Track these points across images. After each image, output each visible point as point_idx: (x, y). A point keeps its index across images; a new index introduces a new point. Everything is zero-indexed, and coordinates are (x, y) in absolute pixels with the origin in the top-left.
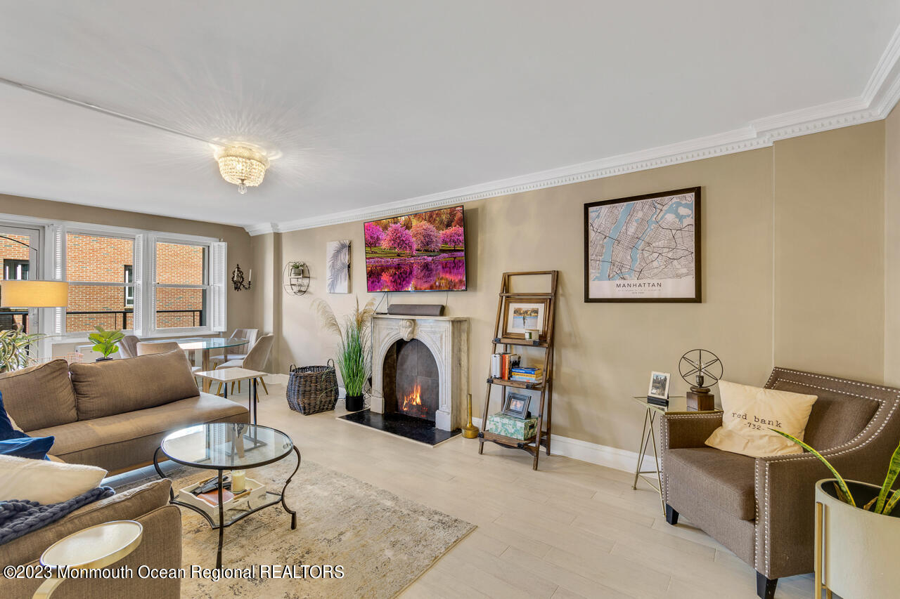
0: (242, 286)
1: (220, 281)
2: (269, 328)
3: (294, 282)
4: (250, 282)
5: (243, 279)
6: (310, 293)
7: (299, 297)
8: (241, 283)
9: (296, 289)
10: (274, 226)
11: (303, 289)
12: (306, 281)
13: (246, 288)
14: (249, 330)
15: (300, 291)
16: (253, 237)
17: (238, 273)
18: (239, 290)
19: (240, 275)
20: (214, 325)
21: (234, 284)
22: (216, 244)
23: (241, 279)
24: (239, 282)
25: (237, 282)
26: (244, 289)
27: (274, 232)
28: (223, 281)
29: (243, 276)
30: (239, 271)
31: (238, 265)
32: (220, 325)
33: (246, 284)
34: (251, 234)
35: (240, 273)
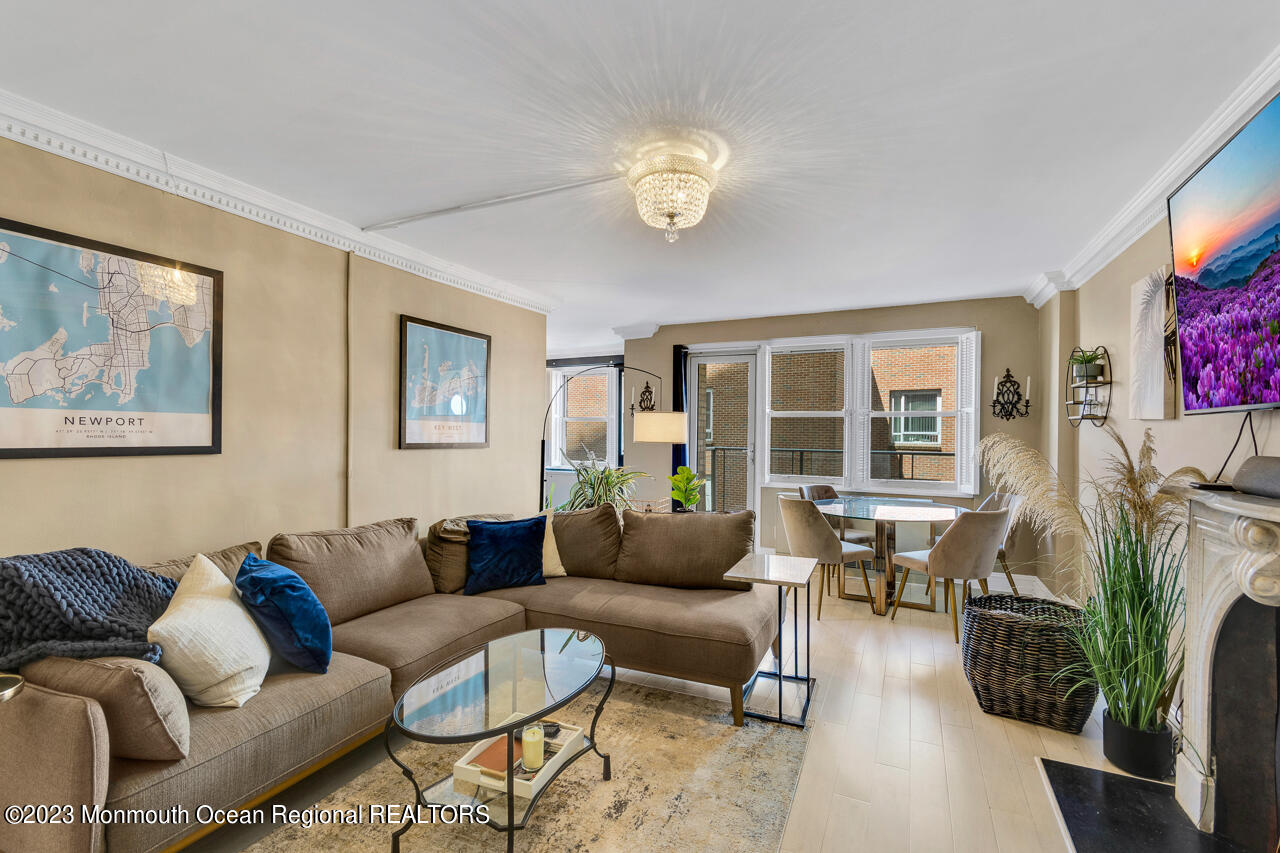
0: (1015, 410)
1: (967, 403)
4: (1027, 402)
5: (1019, 396)
6: (1114, 422)
8: (1014, 405)
11: (1100, 412)
13: (1021, 416)
15: (1093, 417)
16: (1038, 309)
17: (1008, 385)
18: (1008, 420)
19: (1012, 389)
20: (961, 481)
21: (998, 407)
22: (964, 337)
23: (1016, 397)
24: (1011, 403)
25: (1006, 403)
26: (1017, 417)
27: (1062, 292)
28: (973, 402)
29: (1020, 390)
30: (1010, 382)
31: (1008, 371)
32: (968, 481)
33: (1021, 406)
34: (1037, 306)
35: (1013, 386)
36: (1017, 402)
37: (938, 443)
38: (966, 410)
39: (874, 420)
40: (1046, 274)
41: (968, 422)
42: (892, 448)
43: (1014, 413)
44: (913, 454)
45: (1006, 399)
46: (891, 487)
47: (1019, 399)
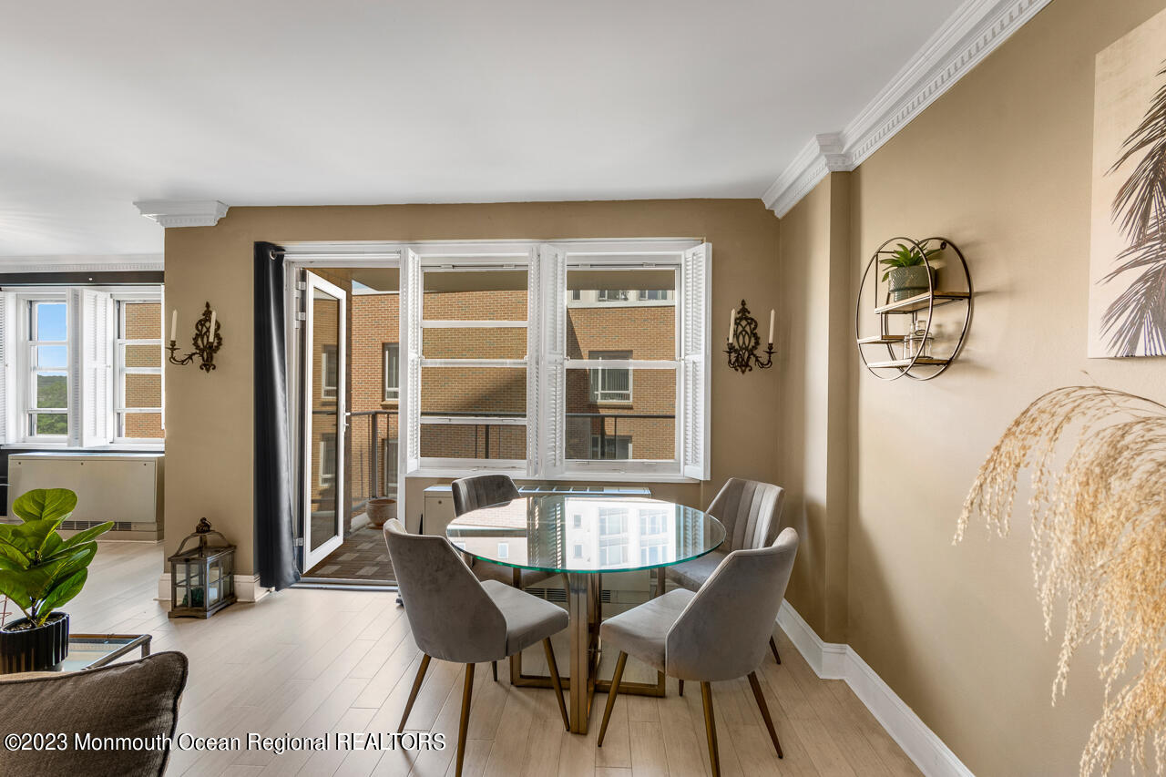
0: (753, 359)
1: (696, 348)
2: (818, 487)
3: (900, 325)
4: (771, 346)
5: (757, 339)
6: (972, 366)
7: (922, 386)
8: (751, 353)
9: (905, 354)
10: (831, 143)
11: (940, 352)
12: (949, 318)
13: (762, 366)
14: (760, 486)
15: (921, 362)
16: (784, 218)
17: (744, 323)
18: (743, 372)
19: (748, 329)
20: (685, 460)
21: (733, 355)
22: (689, 253)
23: (753, 340)
24: (746, 349)
25: (741, 348)
26: (756, 368)
27: (834, 174)
28: (703, 347)
29: (759, 331)
30: (746, 319)
31: (743, 303)
32: (695, 461)
33: (761, 352)
34: (780, 212)
35: (749, 324)
36: (755, 348)
37: (630, 402)
38: (691, 358)
39: (569, 372)
40: (819, 137)
41: (695, 376)
42: (594, 407)
43: (752, 362)
44: (616, 417)
45: (741, 343)
46: (593, 470)
47: (757, 343)
